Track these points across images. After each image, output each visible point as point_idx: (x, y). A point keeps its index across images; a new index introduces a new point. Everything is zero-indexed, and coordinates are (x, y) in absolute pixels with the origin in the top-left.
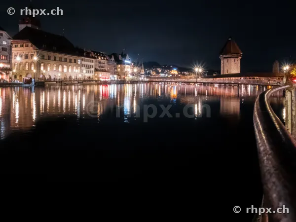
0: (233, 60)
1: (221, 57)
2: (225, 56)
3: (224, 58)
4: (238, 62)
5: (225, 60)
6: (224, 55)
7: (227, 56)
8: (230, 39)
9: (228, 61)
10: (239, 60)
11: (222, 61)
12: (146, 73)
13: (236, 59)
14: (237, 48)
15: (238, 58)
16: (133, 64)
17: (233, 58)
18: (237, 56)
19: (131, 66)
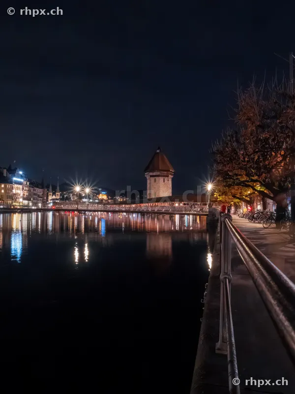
0: (161, 179)
1: (147, 175)
2: (151, 174)
3: (151, 176)
4: (169, 183)
5: (152, 179)
6: (150, 172)
7: (154, 174)
8: (158, 151)
9: (155, 181)
10: (170, 180)
11: (148, 181)
13: (166, 179)
14: (168, 163)
15: (168, 176)
16: (30, 184)
17: (162, 176)
18: (167, 174)
19: (26, 187)
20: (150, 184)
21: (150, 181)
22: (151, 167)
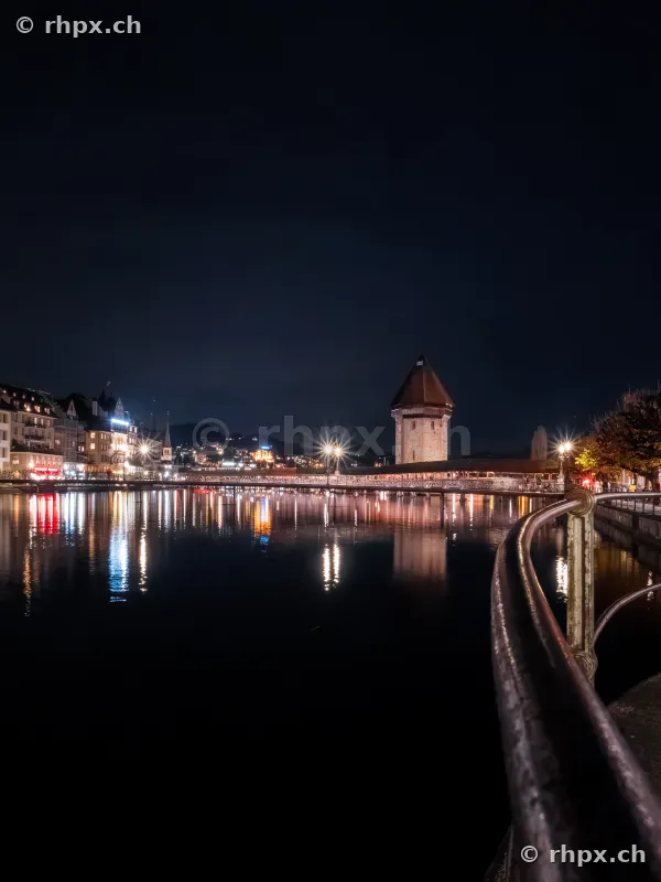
0: (427, 422)
1: (396, 414)
2: (405, 412)
3: (405, 416)
4: (443, 429)
5: (408, 422)
6: (404, 407)
7: (412, 411)
8: (420, 363)
9: (414, 426)
10: (445, 425)
11: (399, 428)
12: (178, 455)
13: (437, 421)
14: (440, 388)
15: (441, 417)
16: (138, 430)
17: (429, 416)
18: (440, 411)
19: (132, 437)
20: (403, 431)
21: (403, 428)
22: (406, 396)
